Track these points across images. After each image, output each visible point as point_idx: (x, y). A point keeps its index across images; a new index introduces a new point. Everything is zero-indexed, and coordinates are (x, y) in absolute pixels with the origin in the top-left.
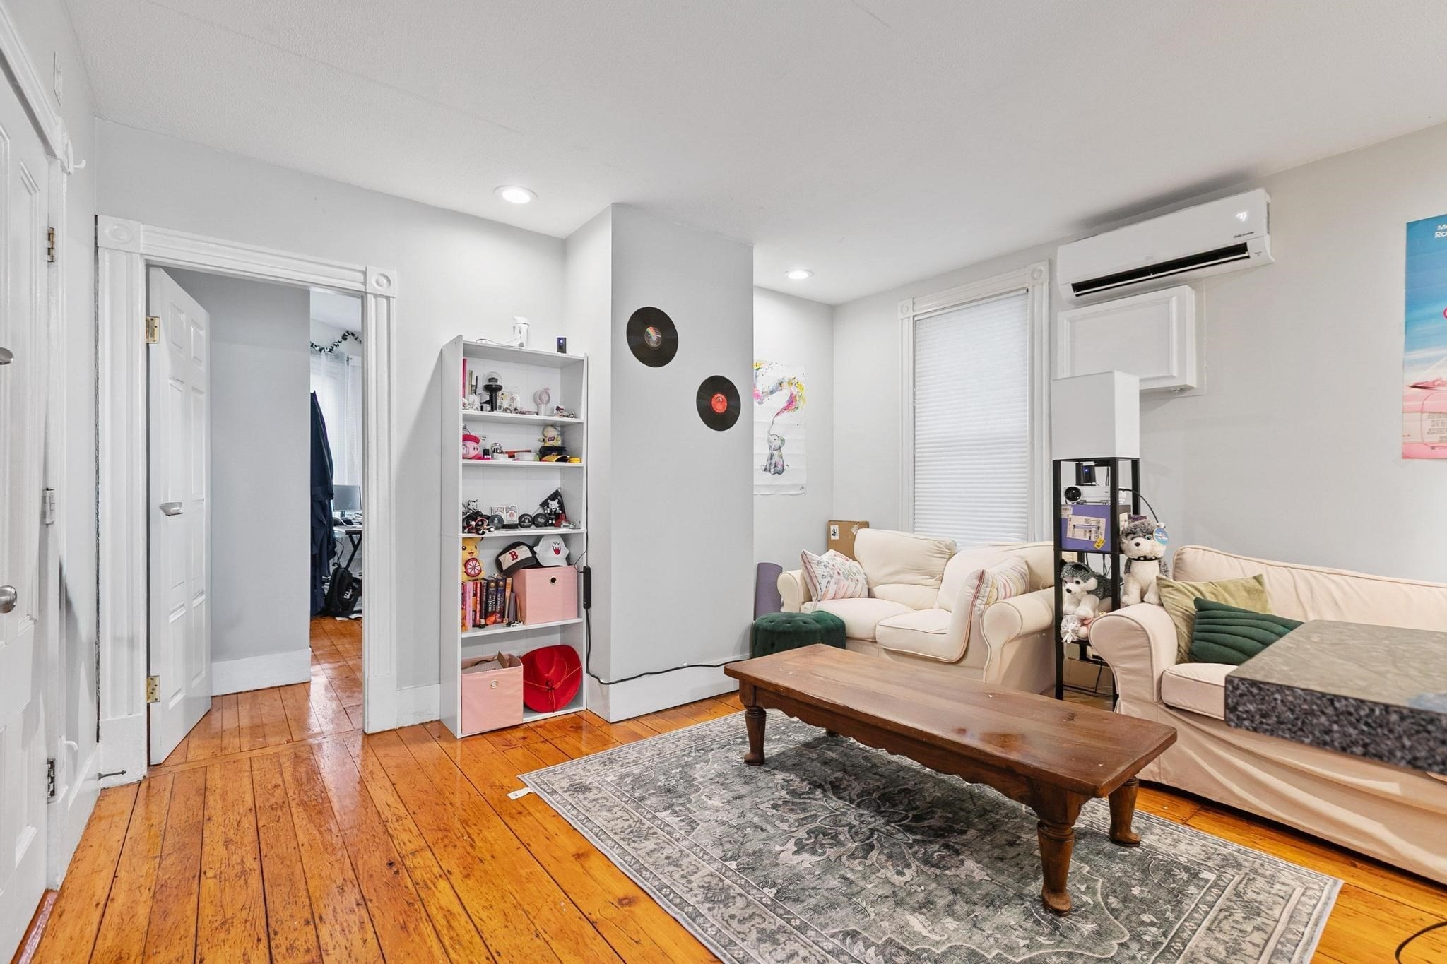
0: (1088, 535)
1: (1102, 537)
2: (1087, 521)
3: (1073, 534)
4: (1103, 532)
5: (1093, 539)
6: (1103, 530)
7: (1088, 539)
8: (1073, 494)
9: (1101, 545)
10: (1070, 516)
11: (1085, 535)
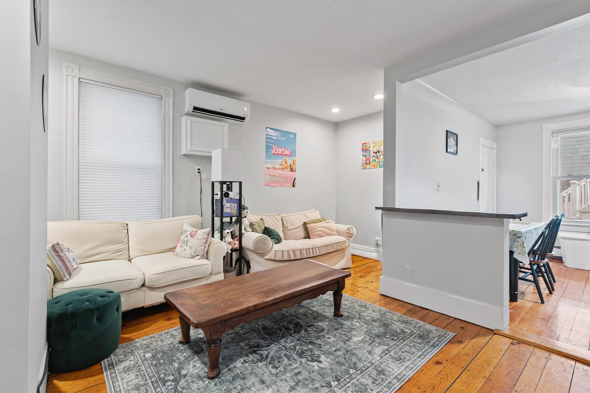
0: (231, 210)
1: (236, 211)
2: (231, 205)
3: (226, 210)
4: (236, 209)
5: (233, 212)
6: (236, 208)
7: (231, 212)
8: (227, 195)
9: (235, 214)
10: (225, 204)
11: (230, 210)
